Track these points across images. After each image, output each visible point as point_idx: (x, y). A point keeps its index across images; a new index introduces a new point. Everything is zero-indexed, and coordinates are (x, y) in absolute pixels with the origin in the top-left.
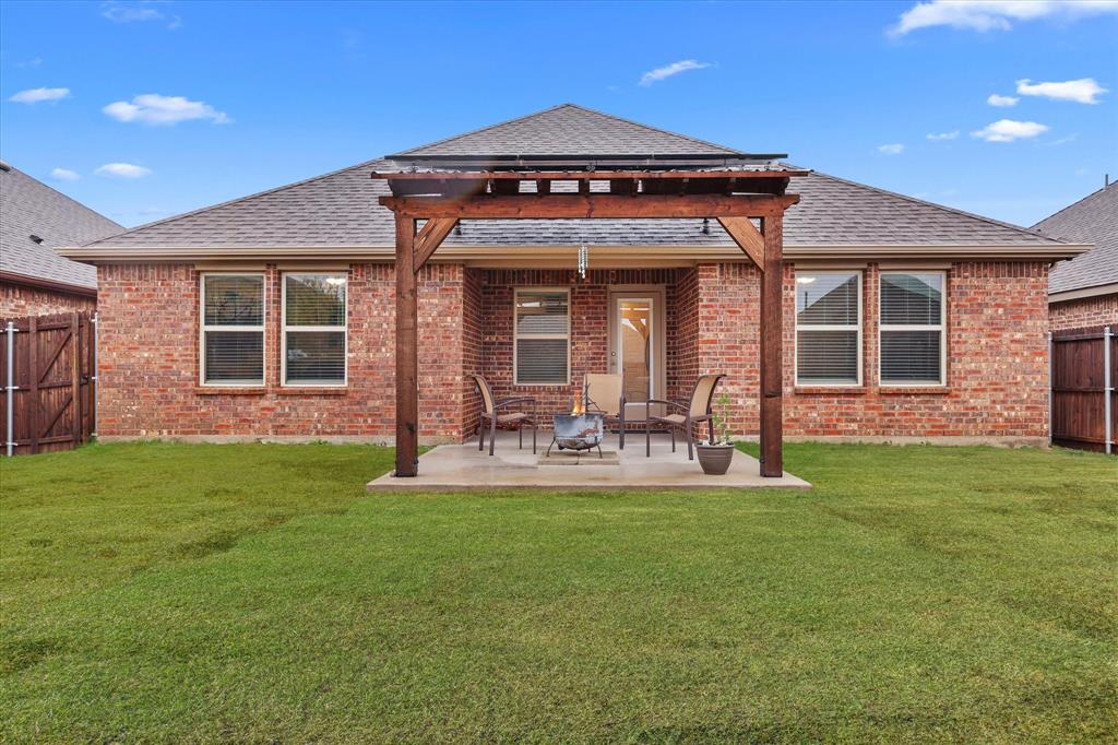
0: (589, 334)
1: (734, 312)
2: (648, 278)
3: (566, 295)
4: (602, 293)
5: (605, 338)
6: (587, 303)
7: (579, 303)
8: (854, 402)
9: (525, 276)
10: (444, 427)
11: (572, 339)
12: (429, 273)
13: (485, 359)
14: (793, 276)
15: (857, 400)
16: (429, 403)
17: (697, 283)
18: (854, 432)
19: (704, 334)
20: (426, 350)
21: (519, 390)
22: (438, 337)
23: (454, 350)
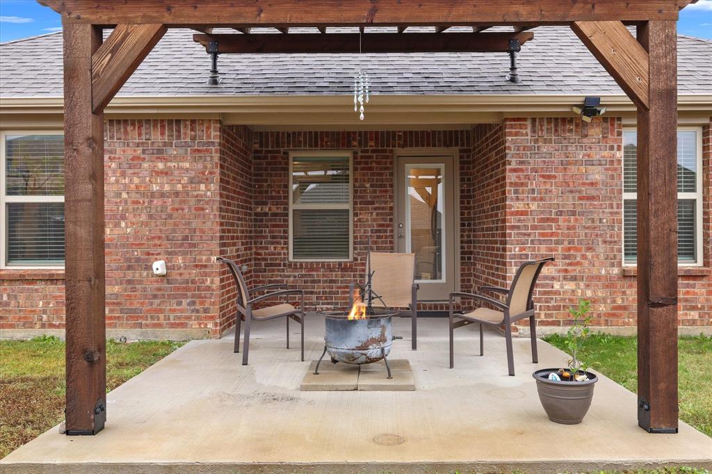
0: (373, 203)
1: (549, 177)
2: (439, 141)
3: (347, 160)
4: (387, 157)
5: (391, 208)
6: (371, 169)
7: (362, 169)
8: (694, 286)
9: (302, 139)
10: (198, 318)
11: (354, 209)
12: (179, 131)
13: (256, 232)
14: (620, 134)
15: (698, 283)
16: (178, 289)
17: (504, 142)
18: (693, 322)
19: (513, 205)
20: (176, 225)
21: (293, 266)
22: (190, 208)
23: (209, 224)
